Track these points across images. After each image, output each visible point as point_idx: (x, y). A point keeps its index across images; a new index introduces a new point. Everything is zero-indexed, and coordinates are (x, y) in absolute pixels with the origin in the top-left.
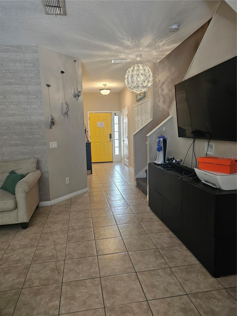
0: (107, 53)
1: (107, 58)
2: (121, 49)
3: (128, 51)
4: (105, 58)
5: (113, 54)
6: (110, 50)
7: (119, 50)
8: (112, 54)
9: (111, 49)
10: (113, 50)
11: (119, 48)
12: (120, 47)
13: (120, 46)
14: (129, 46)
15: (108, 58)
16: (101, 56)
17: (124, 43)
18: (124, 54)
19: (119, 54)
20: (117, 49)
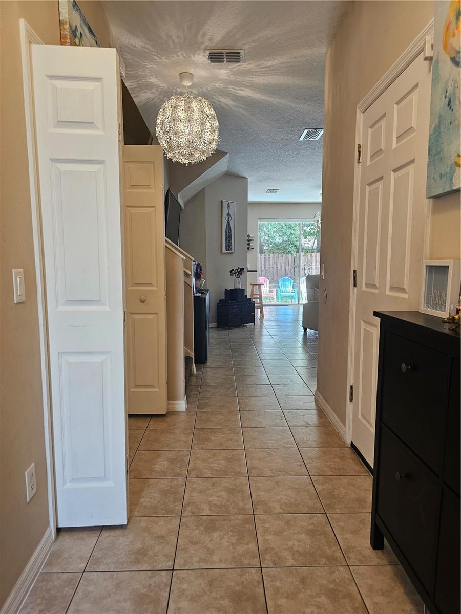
0: (259, 80)
1: (259, 65)
2: (233, 88)
3: (218, 84)
4: (263, 68)
5: (247, 79)
6: (254, 87)
7: (235, 88)
8: (250, 79)
9: (253, 90)
10: (247, 87)
11: (237, 91)
12: (236, 93)
13: (236, 96)
14: (221, 95)
15: (256, 66)
16: (272, 70)
17: (233, 100)
18: (220, 78)
19: (232, 78)
20: (242, 90)
